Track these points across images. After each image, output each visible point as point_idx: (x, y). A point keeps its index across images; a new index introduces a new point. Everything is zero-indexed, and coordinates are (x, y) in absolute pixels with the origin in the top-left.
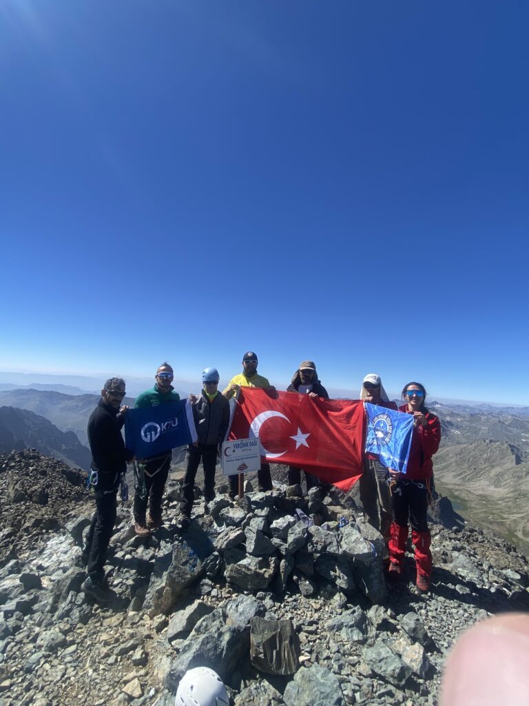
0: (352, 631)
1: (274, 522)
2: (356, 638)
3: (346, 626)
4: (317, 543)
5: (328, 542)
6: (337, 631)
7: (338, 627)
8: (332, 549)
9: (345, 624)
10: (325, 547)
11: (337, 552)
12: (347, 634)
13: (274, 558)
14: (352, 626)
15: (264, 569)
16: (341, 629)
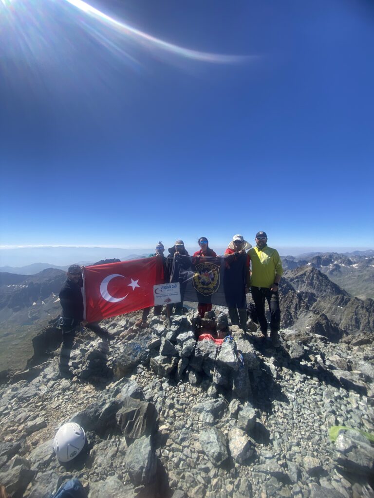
0: (207, 415)
1: (180, 335)
2: (208, 421)
3: (205, 411)
4: (202, 351)
5: (210, 351)
6: (199, 413)
7: (200, 410)
8: (212, 356)
9: (205, 409)
10: (208, 354)
11: (214, 359)
12: (204, 416)
13: (174, 358)
14: (208, 412)
15: (166, 364)
16: (202, 412)
